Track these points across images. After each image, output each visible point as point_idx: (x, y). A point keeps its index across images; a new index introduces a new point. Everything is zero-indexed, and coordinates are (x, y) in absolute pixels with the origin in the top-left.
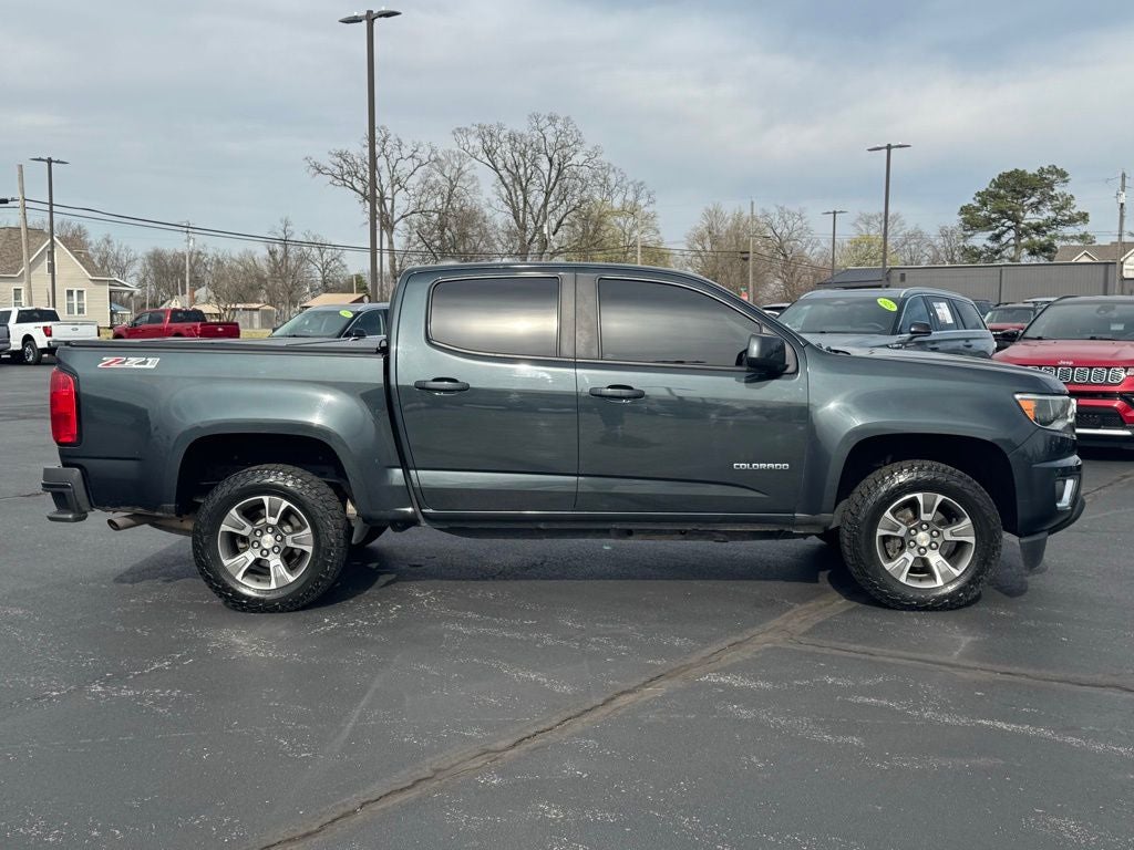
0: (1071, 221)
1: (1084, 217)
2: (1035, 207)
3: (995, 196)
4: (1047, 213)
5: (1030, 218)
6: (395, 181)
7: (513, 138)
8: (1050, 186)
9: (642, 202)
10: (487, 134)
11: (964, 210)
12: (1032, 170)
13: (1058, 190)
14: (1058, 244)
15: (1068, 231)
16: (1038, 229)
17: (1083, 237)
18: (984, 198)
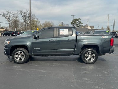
0: (81, 24)
1: (82, 23)
2: (78, 22)
3: (74, 21)
4: (79, 23)
5: (77, 23)
6: (10, 16)
7: (24, 12)
8: (79, 20)
9: (38, 20)
10: (21, 11)
11: (71, 22)
12: (77, 19)
13: (80, 21)
14: (80, 26)
15: (81, 25)
16: (78, 24)
17: (82, 25)
18: (73, 21)
